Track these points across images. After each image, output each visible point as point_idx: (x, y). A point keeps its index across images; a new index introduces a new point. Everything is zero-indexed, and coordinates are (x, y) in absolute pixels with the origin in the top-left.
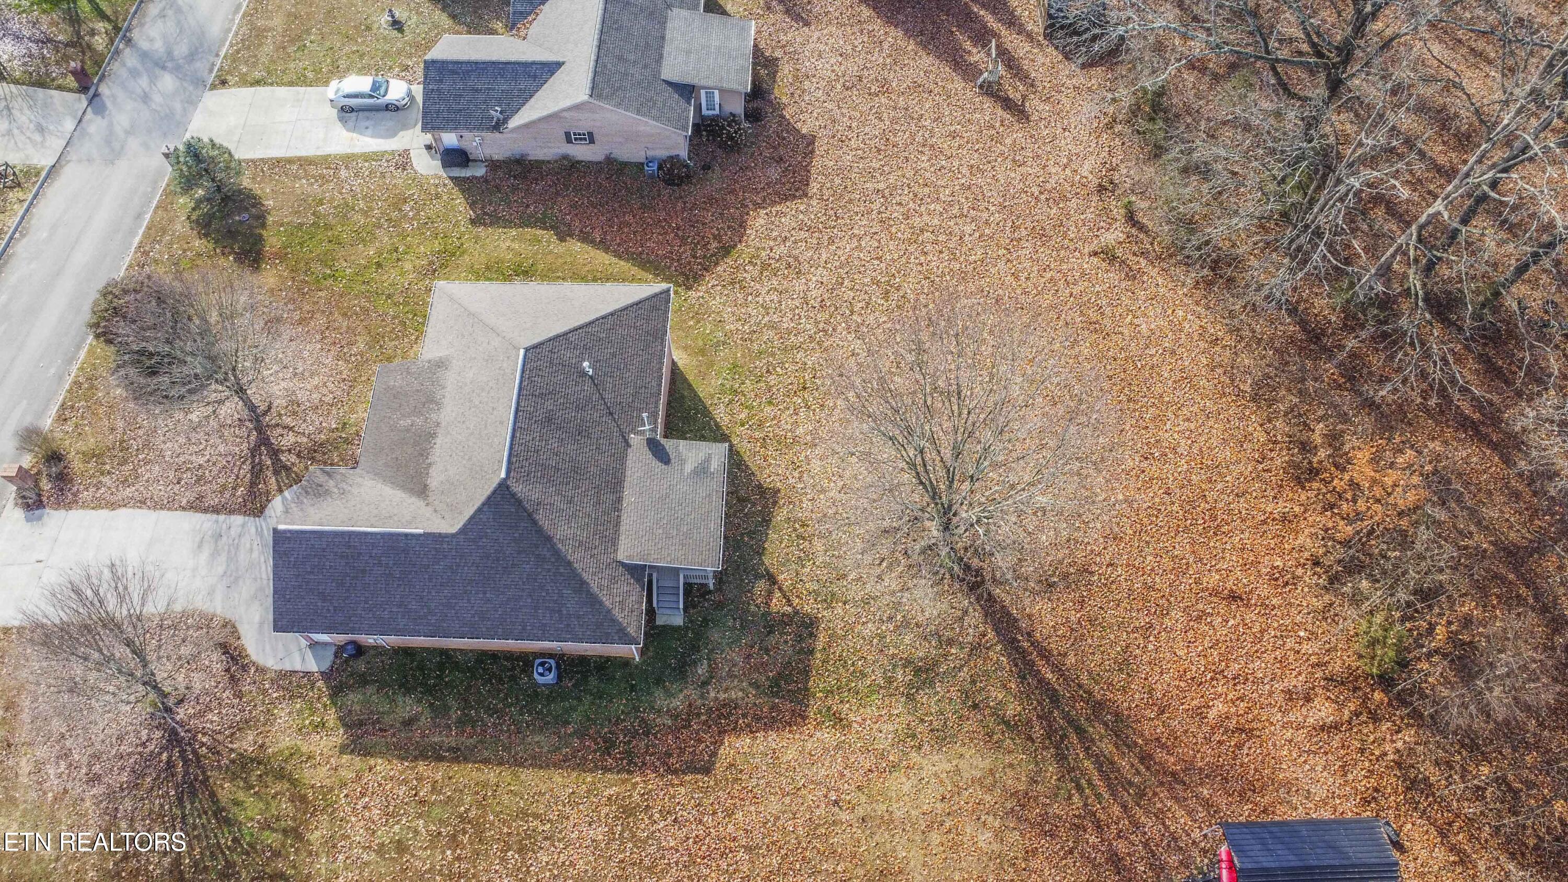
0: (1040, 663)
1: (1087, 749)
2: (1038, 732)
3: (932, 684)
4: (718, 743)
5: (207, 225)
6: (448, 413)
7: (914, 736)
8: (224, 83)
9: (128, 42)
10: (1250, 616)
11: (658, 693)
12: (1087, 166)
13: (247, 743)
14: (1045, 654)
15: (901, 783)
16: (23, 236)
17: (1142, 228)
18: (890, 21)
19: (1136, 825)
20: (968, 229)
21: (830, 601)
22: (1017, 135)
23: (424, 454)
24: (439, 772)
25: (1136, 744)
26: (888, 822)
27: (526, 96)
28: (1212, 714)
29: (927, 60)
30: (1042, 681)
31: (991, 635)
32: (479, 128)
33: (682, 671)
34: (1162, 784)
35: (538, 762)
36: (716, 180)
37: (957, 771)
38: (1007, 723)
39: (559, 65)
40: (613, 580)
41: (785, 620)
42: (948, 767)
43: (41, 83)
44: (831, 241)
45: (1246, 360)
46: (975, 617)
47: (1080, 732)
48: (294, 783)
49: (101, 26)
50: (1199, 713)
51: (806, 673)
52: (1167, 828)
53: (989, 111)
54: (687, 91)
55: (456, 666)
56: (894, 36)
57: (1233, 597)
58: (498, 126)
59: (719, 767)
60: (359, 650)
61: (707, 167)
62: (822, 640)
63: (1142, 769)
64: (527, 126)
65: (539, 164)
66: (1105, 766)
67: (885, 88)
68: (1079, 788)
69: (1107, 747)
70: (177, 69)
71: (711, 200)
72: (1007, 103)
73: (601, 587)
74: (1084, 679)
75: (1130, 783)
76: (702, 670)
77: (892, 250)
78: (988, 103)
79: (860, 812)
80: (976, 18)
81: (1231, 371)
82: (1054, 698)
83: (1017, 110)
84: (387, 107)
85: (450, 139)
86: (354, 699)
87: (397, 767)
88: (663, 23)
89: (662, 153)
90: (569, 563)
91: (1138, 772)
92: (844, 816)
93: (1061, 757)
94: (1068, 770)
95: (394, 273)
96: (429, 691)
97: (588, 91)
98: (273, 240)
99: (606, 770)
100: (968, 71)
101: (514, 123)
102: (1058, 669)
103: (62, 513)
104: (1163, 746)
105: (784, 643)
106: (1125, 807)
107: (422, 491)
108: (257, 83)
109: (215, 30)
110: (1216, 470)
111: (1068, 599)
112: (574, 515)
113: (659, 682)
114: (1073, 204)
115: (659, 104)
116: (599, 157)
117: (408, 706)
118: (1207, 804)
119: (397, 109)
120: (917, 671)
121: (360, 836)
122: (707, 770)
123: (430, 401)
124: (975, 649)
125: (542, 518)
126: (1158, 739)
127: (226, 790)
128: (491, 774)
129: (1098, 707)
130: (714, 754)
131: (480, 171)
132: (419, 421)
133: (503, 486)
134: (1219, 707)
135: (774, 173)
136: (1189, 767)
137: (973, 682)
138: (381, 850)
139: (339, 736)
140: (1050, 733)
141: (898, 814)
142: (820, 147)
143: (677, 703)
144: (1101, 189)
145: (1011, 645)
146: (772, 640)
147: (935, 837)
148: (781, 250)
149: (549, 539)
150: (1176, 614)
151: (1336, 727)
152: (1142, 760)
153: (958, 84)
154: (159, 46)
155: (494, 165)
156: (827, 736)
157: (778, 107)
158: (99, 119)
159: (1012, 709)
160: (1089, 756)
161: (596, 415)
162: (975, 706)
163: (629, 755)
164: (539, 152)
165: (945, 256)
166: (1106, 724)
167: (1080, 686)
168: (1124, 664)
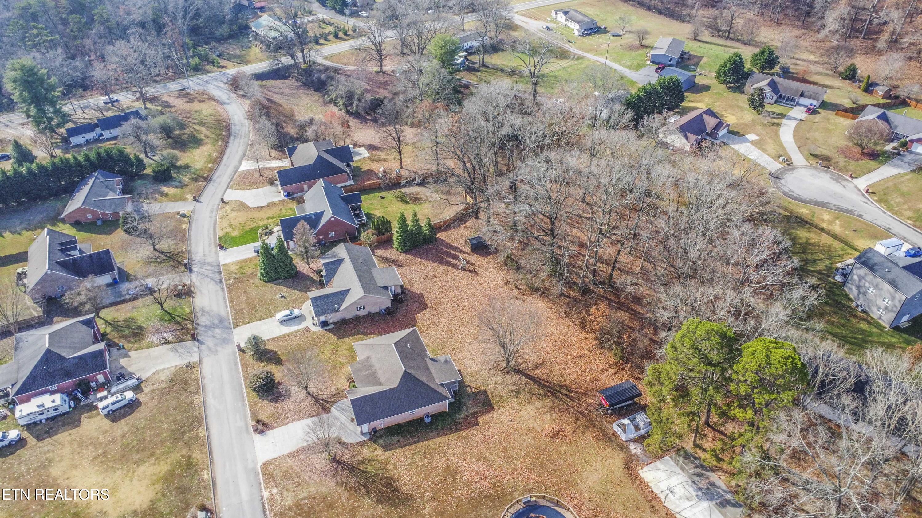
0: (543, 382)
1: (562, 395)
2: (549, 395)
3: (520, 393)
4: (477, 420)
5: (261, 359)
6: (377, 366)
7: (522, 404)
8: (238, 326)
9: (198, 324)
10: (587, 359)
11: (457, 415)
12: (500, 278)
13: (359, 458)
14: (543, 380)
15: (524, 413)
16: (204, 378)
17: (521, 289)
18: (427, 259)
19: (580, 404)
20: (476, 303)
21: (487, 386)
22: (477, 278)
23: (376, 377)
24: (413, 447)
25: (573, 390)
26: (525, 421)
27: (343, 301)
28: (587, 380)
29: (443, 267)
30: (545, 385)
31: (528, 380)
32: (332, 312)
33: (460, 410)
34: (583, 396)
35: (435, 437)
36: (401, 311)
37: (536, 407)
38: (542, 395)
39: (349, 290)
40: (438, 387)
41: (479, 392)
42: (533, 407)
43: (182, 341)
44: (441, 316)
45: (560, 310)
46: (523, 378)
47: (560, 392)
48: (377, 461)
49: (187, 322)
50: (585, 380)
51: (489, 400)
52: (587, 403)
53: (466, 274)
54: (386, 288)
55: (403, 426)
56: (430, 263)
57: (581, 356)
58: (338, 310)
59: (480, 424)
60: (375, 431)
61: (397, 308)
62: (489, 394)
64: (345, 308)
65: (349, 320)
66: (568, 396)
67: (435, 277)
68: (564, 402)
69: (567, 393)
70: (218, 327)
71: (404, 315)
72: (470, 271)
73: (437, 389)
74: (555, 382)
75: (575, 398)
76: (465, 408)
77: (459, 313)
78: (465, 273)
79: (518, 421)
80: (450, 253)
81: (559, 313)
82: (550, 388)
83: (474, 272)
84: (295, 317)
85: (322, 318)
86: (380, 442)
87: (401, 450)
88: (371, 273)
89: (384, 307)
90: (427, 385)
91: (576, 395)
92: (515, 423)
93: (557, 398)
94: (560, 400)
95: (323, 356)
96: (399, 433)
97: (363, 293)
98: (283, 358)
100: (456, 267)
101: (342, 308)
102: (547, 382)
103: (271, 431)
105: (482, 396)
106: (576, 403)
107: (380, 384)
108: (249, 323)
109: (223, 313)
110: (565, 334)
111: (543, 369)
112: (423, 375)
113: (456, 413)
114: (500, 289)
115: (379, 293)
116: (367, 313)
117: (396, 438)
119: (298, 317)
120: (515, 392)
121: (401, 464)
122: (477, 425)
123: (370, 366)
124: (526, 383)
126: (578, 388)
127: (361, 467)
128: (426, 443)
129: (561, 386)
130: (477, 422)
131: (332, 326)
132: (370, 371)
133: (405, 371)
135: (416, 305)
136: (587, 391)
137: (530, 390)
139: (382, 449)
140: (552, 394)
141: (527, 418)
142: (426, 295)
143: (463, 415)
144: (506, 283)
145: (535, 381)
146: (478, 397)
147: (538, 420)
148: (429, 322)
149: (420, 381)
150: (570, 363)
151: (615, 373)
152: (576, 393)
153: (454, 270)
154: (207, 323)
155: (335, 324)
156: (501, 410)
157: (408, 289)
158: (203, 345)
159: (541, 392)
160: (564, 396)
161: (416, 356)
162: (533, 394)
164: (349, 316)
166: (564, 389)
167: (555, 384)
168: (563, 376)
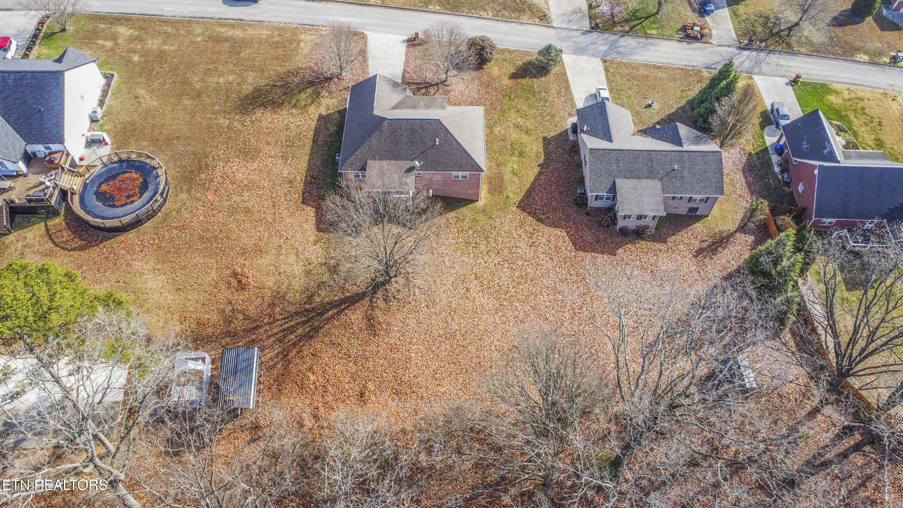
0: (336, 311)
1: (299, 323)
2: (307, 306)
3: (329, 271)
4: (312, 206)
5: (529, 64)
7: (309, 264)
8: (605, 62)
9: (622, 36)
13: (324, 94)
14: (339, 313)
15: (292, 258)
19: (269, 337)
24: (310, 136)
25: (300, 342)
26: (279, 254)
28: (310, 374)
30: (328, 311)
31: (348, 294)
34: (284, 350)
37: (294, 277)
38: (312, 296)
39: (611, 142)
40: (360, 160)
42: (296, 274)
46: (356, 290)
47: (307, 322)
48: (310, 104)
52: (267, 349)
59: (304, 206)
61: (588, 214)
63: (291, 343)
66: (291, 330)
68: (285, 319)
69: (300, 331)
71: (569, 216)
73: (356, 156)
74: (328, 327)
75: (285, 338)
79: (283, 246)
82: (321, 314)
86: (337, 115)
87: (313, 127)
88: (648, 178)
90: (363, 144)
91: (289, 341)
92: (282, 241)
93: (297, 313)
94: (291, 316)
97: (592, 147)
98: (524, 81)
99: (306, 177)
103: (405, 47)
104: (298, 353)
106: (276, 334)
108: (607, 70)
111: (363, 325)
112: (380, 144)
115: (600, 179)
117: (331, 128)
118: (274, 366)
120: (334, 267)
121: (292, 120)
122: (302, 203)
125: (376, 133)
126: (301, 351)
127: (310, 91)
128: (308, 148)
130: (308, 205)
134: (312, 378)
136: (289, 362)
137: (329, 286)
138: (287, 125)
139: (324, 113)
140: (307, 310)
141: (281, 257)
147: (272, 268)
149: (370, 136)
152: (294, 344)
156: (312, 238)
159: (318, 299)
160: (297, 324)
161: (420, 148)
162: (319, 286)
163: (311, 183)
165: (548, 304)
166: (309, 332)
167: (325, 324)
168: (333, 343)
